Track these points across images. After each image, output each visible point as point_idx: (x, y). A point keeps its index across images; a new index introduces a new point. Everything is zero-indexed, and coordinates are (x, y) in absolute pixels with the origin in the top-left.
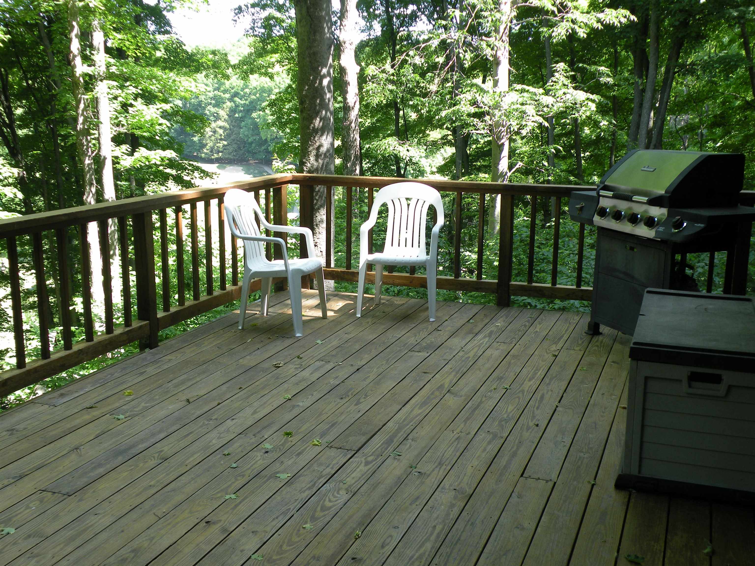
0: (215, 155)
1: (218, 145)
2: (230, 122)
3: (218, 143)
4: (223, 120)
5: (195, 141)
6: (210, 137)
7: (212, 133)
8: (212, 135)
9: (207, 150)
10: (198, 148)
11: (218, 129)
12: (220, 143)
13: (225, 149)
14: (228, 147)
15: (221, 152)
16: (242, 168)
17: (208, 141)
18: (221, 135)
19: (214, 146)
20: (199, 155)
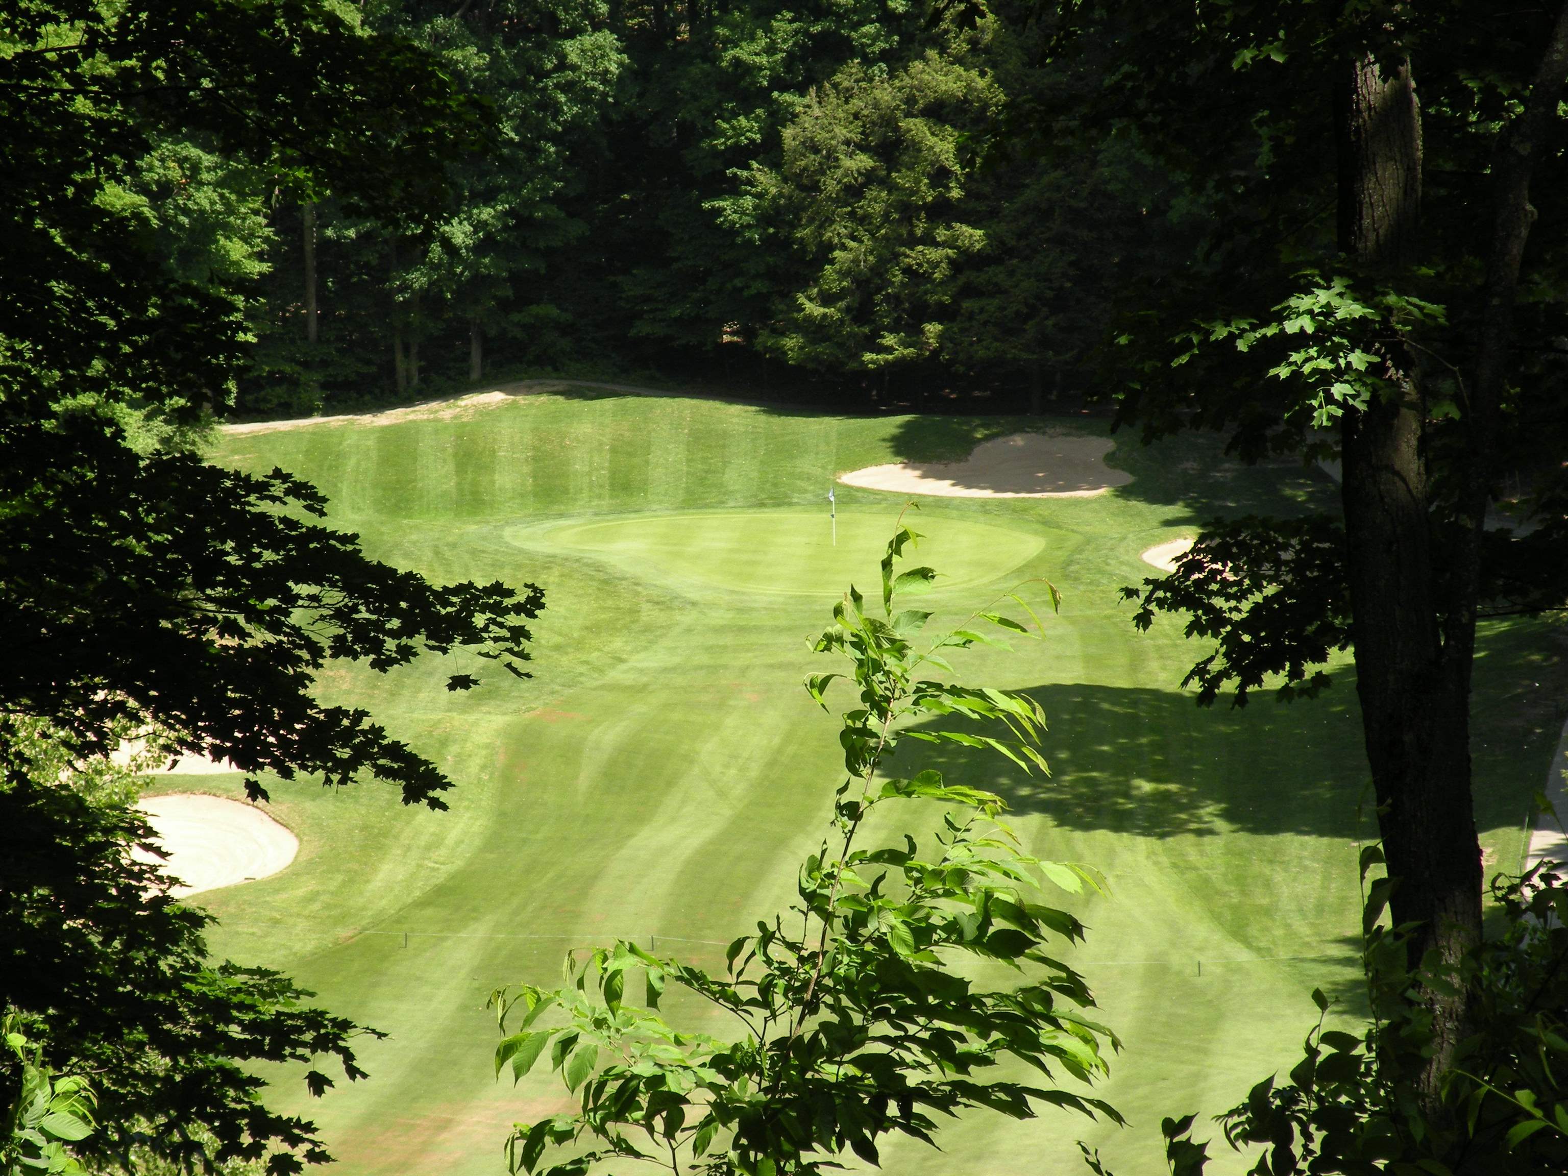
0: (889, 340)
1: (915, 256)
2: (1013, 64)
3: (912, 241)
4: (959, 45)
5: (732, 232)
6: (853, 192)
7: (864, 161)
8: (870, 177)
9: (826, 299)
10: (759, 286)
11: (917, 127)
12: (929, 240)
13: (968, 291)
14: (996, 274)
15: (941, 314)
16: (1109, 445)
17: (838, 231)
18: (940, 176)
19: (879, 271)
20: (764, 340)
